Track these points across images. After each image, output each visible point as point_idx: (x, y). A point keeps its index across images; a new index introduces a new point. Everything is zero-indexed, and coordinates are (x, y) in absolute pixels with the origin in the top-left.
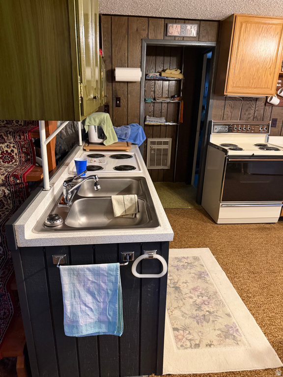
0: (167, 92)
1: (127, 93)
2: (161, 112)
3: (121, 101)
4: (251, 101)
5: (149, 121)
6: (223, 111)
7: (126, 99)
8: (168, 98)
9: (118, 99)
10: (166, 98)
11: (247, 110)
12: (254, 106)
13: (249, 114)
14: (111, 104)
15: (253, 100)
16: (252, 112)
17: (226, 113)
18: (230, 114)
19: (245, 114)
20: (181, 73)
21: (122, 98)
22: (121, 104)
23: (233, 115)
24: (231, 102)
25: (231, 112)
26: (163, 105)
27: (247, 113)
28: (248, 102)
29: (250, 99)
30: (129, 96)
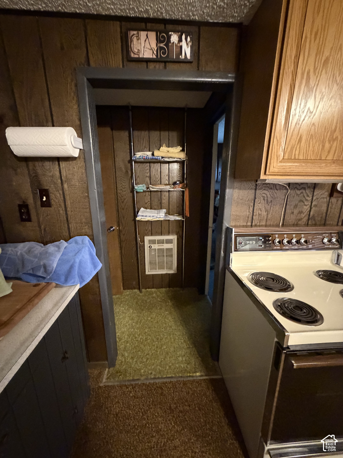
0: (167, 178)
1: (59, 181)
2: (161, 203)
3: (52, 196)
4: (305, 189)
5: (142, 216)
6: (251, 209)
7: (61, 192)
8: (169, 184)
9: (44, 192)
10: (166, 185)
11: (296, 206)
12: (310, 199)
13: (301, 212)
14: (31, 202)
15: (309, 187)
16: (306, 208)
17: (256, 212)
18: (264, 213)
19: (293, 213)
20: (183, 150)
21: (52, 189)
22: (53, 202)
23: (270, 216)
24: (268, 193)
25: (267, 211)
26: (163, 194)
27: (296, 211)
28: (298, 192)
29: (302, 186)
30: (66, 186)
